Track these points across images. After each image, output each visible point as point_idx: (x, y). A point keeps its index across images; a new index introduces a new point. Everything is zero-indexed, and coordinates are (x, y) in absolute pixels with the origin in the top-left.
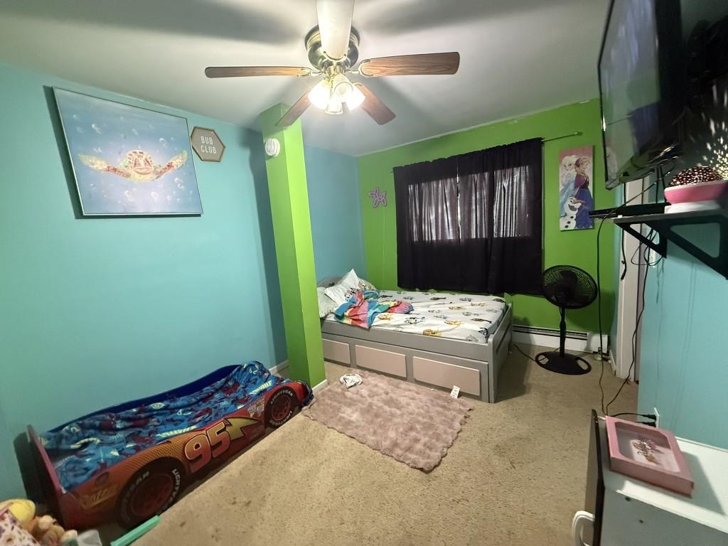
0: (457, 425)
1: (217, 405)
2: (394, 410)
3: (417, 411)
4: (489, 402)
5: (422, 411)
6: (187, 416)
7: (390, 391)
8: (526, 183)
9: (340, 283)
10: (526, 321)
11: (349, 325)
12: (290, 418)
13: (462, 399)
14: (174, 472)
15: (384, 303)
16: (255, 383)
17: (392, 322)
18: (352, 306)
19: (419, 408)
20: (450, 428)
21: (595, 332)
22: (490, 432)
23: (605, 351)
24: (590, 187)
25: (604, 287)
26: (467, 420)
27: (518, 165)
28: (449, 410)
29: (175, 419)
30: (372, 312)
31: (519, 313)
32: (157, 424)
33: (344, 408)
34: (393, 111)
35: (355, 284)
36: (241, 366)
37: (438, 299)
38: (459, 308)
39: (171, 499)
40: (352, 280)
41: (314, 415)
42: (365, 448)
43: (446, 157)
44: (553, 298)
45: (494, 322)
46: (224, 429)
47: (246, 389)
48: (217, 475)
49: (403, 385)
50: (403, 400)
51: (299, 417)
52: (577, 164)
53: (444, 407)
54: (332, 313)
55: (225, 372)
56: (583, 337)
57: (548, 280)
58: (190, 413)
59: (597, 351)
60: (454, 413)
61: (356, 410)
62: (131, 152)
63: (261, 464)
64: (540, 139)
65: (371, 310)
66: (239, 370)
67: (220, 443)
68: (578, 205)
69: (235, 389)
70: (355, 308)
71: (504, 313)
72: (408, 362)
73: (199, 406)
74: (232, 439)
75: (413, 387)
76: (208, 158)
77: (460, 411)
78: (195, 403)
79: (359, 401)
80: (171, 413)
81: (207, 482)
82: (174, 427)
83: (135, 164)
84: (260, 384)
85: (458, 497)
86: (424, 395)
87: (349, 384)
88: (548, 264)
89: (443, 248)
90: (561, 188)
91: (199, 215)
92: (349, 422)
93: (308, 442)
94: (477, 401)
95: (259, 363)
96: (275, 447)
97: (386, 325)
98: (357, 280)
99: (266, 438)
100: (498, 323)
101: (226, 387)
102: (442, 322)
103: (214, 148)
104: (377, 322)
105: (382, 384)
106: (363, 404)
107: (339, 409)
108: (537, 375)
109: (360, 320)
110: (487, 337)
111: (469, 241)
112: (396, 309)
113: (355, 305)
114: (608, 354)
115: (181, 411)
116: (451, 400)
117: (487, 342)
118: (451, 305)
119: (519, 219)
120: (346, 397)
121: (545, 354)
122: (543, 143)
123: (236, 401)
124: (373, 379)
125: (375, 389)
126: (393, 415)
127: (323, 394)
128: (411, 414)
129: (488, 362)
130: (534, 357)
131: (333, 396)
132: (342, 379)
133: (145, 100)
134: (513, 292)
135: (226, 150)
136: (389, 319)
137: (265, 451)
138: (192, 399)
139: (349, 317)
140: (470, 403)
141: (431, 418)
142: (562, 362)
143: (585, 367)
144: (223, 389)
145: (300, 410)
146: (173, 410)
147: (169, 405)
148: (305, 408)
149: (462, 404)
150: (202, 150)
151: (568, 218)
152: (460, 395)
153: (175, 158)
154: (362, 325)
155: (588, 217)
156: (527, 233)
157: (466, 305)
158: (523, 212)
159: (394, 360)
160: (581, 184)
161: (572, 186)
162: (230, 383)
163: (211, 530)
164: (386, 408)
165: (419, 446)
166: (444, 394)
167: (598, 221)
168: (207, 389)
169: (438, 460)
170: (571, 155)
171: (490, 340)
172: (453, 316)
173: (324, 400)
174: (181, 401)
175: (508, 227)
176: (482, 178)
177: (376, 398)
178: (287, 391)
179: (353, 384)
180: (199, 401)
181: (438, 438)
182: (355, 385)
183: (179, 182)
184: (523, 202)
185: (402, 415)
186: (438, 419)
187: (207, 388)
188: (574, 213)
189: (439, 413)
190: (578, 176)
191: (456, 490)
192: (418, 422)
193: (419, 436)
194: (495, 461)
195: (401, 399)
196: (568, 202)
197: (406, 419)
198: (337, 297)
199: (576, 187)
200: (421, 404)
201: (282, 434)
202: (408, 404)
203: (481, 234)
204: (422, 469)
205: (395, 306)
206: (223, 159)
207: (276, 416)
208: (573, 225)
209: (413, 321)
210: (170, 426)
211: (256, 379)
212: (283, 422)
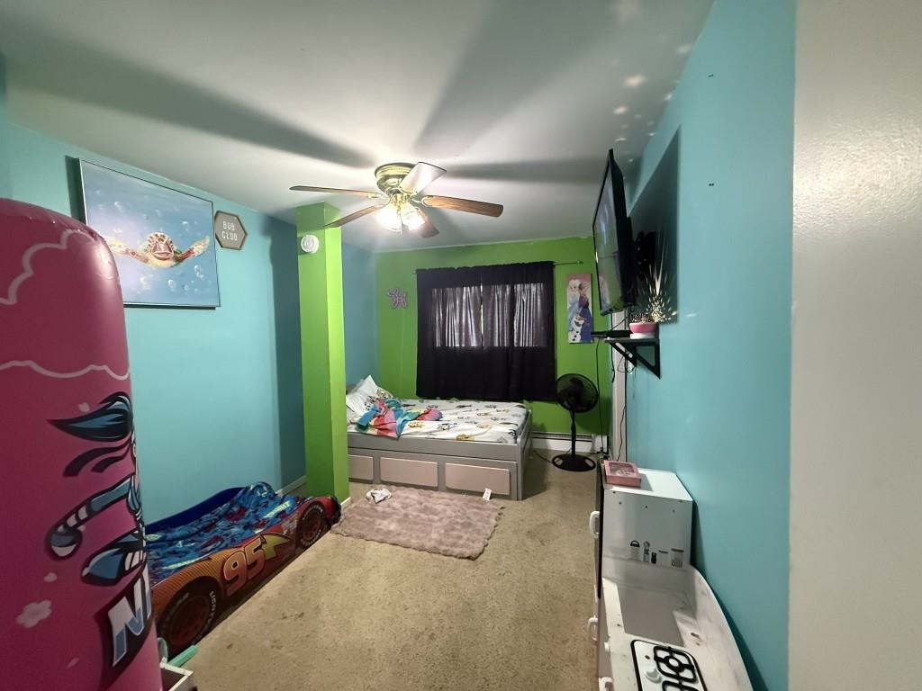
0: (493, 521)
1: (226, 532)
2: (431, 516)
3: (454, 515)
4: (518, 500)
5: (459, 514)
6: (191, 547)
7: (423, 500)
8: (541, 299)
9: (356, 391)
10: (542, 427)
11: (375, 436)
12: (319, 538)
13: (494, 500)
14: (211, 594)
15: (413, 411)
16: (266, 506)
17: (423, 430)
18: (376, 414)
19: (455, 512)
20: (487, 524)
21: (598, 434)
22: (521, 523)
23: (605, 451)
24: (590, 308)
25: (603, 393)
26: (501, 516)
27: (535, 282)
28: (484, 510)
29: (177, 550)
30: (400, 421)
31: (537, 420)
32: (158, 557)
33: (378, 522)
34: (437, 227)
35: (373, 392)
36: (247, 488)
37: (464, 406)
38: (486, 414)
39: (206, 627)
40: (369, 387)
41: (347, 530)
42: (411, 551)
43: (471, 266)
44: (566, 403)
45: (519, 425)
46: (260, 547)
47: (257, 513)
48: (249, 600)
49: (435, 494)
50: (439, 508)
51: (328, 536)
52: (580, 287)
53: (478, 508)
54: (352, 423)
55: (228, 496)
56: (590, 440)
57: (560, 388)
58: (193, 544)
59: (599, 450)
60: (489, 512)
61: (393, 521)
62: (152, 235)
63: (302, 582)
64: (552, 262)
65: (400, 418)
66: (244, 493)
67: (255, 563)
68: (582, 322)
69: (243, 515)
70: (379, 417)
71: (526, 419)
72: (441, 470)
73: (200, 536)
74: (267, 558)
75: (447, 495)
76: (229, 246)
77: (494, 510)
78: (197, 533)
79: (393, 513)
80: (170, 545)
81: (240, 608)
82: (178, 559)
83: (155, 248)
84: (273, 507)
85: (502, 572)
86: (459, 500)
87: (378, 499)
88: (560, 373)
89: (466, 355)
90: (569, 306)
91: (213, 308)
92: (389, 532)
93: (348, 555)
94: (508, 501)
95: (267, 485)
96: (312, 566)
97: (417, 432)
98: (376, 388)
99: (297, 560)
100: (523, 426)
101: (231, 514)
102: (474, 426)
103: (235, 236)
104: (407, 430)
105: (414, 495)
106: (398, 515)
107: (373, 523)
108: (554, 474)
109: (386, 429)
110: (516, 438)
111: (492, 349)
112: (426, 416)
113: (379, 414)
114: (607, 453)
115: (180, 542)
116: (484, 502)
117: (516, 443)
118: (479, 412)
119: (537, 331)
120: (376, 511)
121: (560, 457)
122: (554, 266)
123: (248, 526)
124: (402, 492)
125: (408, 501)
126: (430, 520)
127: (350, 511)
128: (450, 517)
129: (517, 461)
130: (551, 460)
131: (363, 513)
132: (369, 495)
133: (170, 178)
134: (530, 399)
135: (248, 238)
136: (421, 427)
137: (302, 570)
138: (193, 527)
139: (375, 426)
140: (502, 503)
141: (468, 518)
142: (573, 462)
143: (591, 464)
144: (228, 515)
145: (329, 528)
146: (172, 542)
147: (165, 537)
148: (334, 526)
149: (494, 504)
150: (223, 237)
151: (575, 332)
152: (492, 496)
153: (196, 244)
154: (389, 435)
155: (589, 334)
156: (542, 344)
157: (493, 412)
158: (539, 324)
159: (425, 469)
160: (584, 305)
161: (577, 305)
162: (235, 509)
163: (267, 643)
164: (423, 516)
165: (461, 542)
166: (477, 498)
167: (596, 340)
168: (207, 518)
169: (482, 549)
170: (575, 279)
171: (519, 440)
172: (483, 421)
173: (353, 517)
174: (179, 531)
175: (525, 338)
176: (504, 290)
177: (410, 509)
178: (317, 507)
179: (382, 498)
180: (200, 531)
181: (479, 532)
182: (384, 499)
183: (198, 270)
184: (539, 317)
185: (441, 520)
186: (474, 519)
187: (205, 516)
188: (579, 329)
189: (475, 514)
190: (581, 298)
191: (500, 567)
192: (457, 523)
193: (461, 534)
194: (529, 542)
195: (436, 507)
196: (574, 319)
197: (446, 521)
198: (357, 406)
199: (580, 306)
200: (457, 509)
201: (314, 553)
202: (445, 511)
203: (503, 343)
204: (469, 558)
205: (426, 413)
206: (243, 248)
207: (307, 534)
208: (578, 339)
209: (446, 427)
210: (174, 558)
211: (267, 502)
212: (312, 542)
